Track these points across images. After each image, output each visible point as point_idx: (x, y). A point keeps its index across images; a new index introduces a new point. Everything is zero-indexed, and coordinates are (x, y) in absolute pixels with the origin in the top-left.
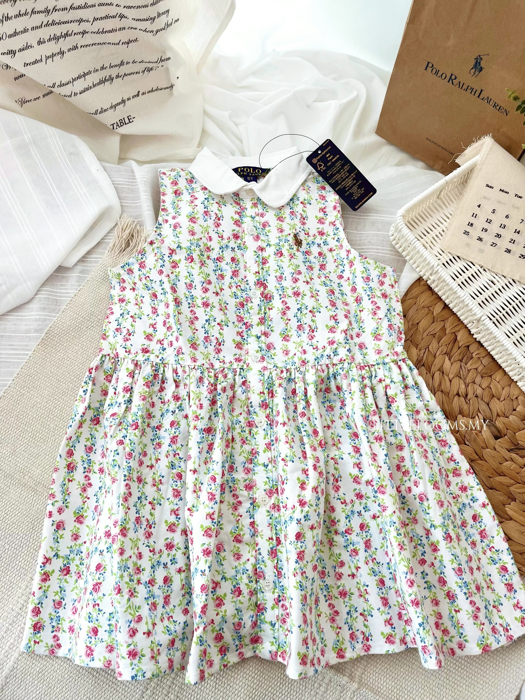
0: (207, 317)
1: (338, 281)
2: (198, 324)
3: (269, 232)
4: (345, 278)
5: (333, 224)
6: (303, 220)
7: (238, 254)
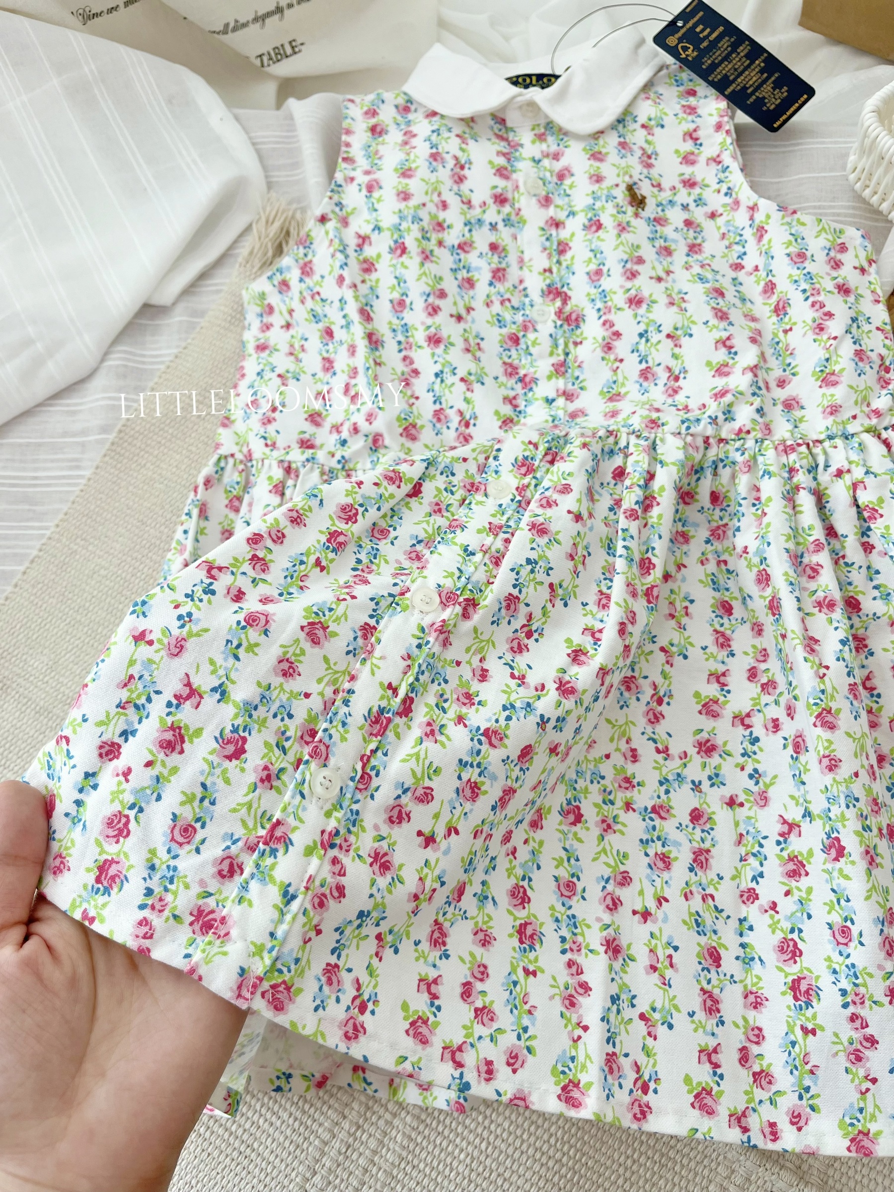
0: (437, 368)
1: (733, 274)
2: (420, 386)
3: (571, 187)
4: (749, 267)
5: (717, 160)
6: (648, 160)
7: (504, 235)
